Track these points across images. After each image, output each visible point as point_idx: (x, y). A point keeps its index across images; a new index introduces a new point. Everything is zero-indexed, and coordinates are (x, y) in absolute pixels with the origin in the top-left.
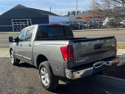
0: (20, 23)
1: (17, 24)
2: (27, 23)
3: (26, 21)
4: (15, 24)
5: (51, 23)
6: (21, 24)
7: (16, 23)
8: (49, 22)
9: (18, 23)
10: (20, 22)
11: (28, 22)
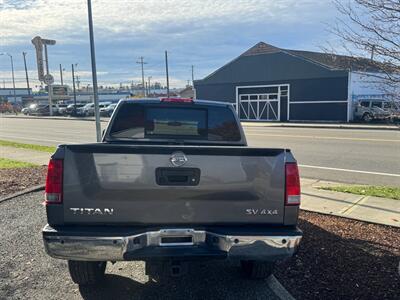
0: (256, 98)
1: (249, 101)
2: (276, 97)
3: (275, 90)
4: (243, 98)
5: (354, 96)
6: (258, 101)
7: (246, 98)
8: (350, 92)
9: (252, 98)
10: (258, 95)
11: (279, 95)
